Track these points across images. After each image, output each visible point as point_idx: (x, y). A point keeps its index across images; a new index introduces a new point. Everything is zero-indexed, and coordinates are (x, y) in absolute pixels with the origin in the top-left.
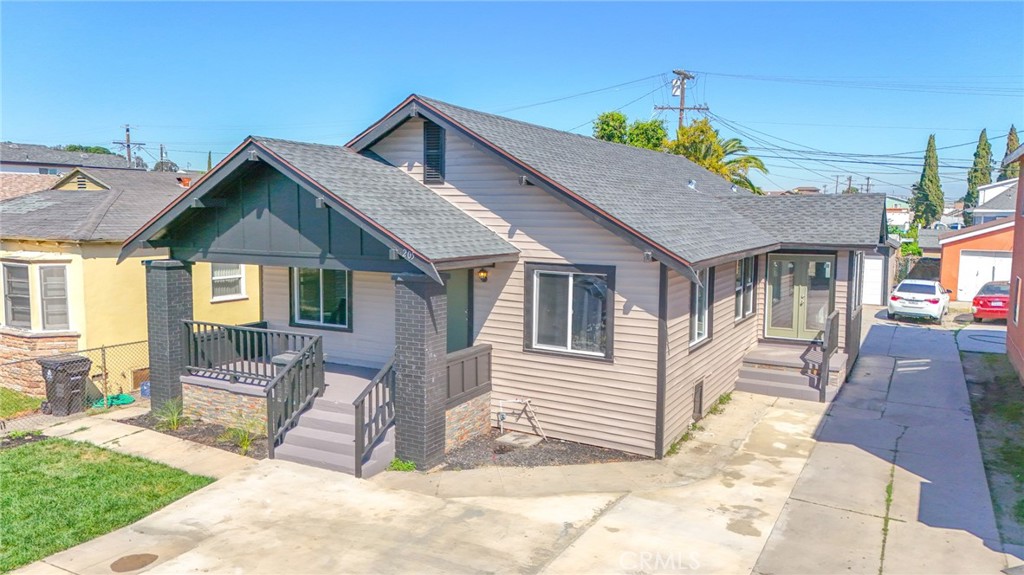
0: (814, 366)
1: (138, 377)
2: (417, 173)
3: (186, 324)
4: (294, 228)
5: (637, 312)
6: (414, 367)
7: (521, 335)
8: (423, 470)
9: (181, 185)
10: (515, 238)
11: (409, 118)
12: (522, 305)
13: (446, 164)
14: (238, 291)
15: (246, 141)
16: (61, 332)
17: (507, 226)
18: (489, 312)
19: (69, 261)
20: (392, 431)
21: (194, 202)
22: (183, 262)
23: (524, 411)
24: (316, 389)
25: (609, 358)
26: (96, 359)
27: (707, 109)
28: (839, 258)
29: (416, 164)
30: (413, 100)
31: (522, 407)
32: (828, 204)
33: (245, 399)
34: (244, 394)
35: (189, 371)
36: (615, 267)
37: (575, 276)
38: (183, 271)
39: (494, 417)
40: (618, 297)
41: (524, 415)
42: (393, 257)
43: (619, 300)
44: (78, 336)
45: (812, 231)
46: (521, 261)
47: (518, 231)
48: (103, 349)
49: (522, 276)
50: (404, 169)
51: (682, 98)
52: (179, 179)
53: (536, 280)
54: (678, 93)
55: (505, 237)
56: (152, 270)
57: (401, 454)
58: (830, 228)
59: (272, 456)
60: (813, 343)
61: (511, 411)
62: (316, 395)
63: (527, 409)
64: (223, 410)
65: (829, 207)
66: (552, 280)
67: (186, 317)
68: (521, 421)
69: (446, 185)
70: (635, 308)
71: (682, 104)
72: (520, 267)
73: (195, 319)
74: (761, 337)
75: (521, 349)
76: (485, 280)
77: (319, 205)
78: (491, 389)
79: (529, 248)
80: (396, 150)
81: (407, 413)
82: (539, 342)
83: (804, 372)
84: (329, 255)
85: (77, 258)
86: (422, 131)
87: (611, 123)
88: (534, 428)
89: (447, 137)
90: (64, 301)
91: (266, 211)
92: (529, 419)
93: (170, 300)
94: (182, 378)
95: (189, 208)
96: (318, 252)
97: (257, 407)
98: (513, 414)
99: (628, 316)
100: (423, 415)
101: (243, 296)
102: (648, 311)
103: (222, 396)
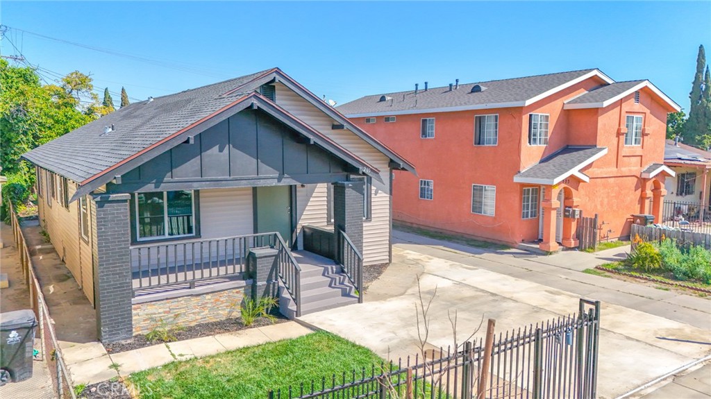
7: (326, 215)
12: (326, 199)
18: (306, 205)
25: (369, 219)
30: (278, 71)
33: (209, 297)
34: (207, 293)
42: (361, 172)
43: (374, 189)
59: (299, 315)
70: (380, 192)
84: (287, 176)
94: (133, 301)
97: (221, 299)
99: (377, 196)
102: (385, 193)
103: (183, 302)
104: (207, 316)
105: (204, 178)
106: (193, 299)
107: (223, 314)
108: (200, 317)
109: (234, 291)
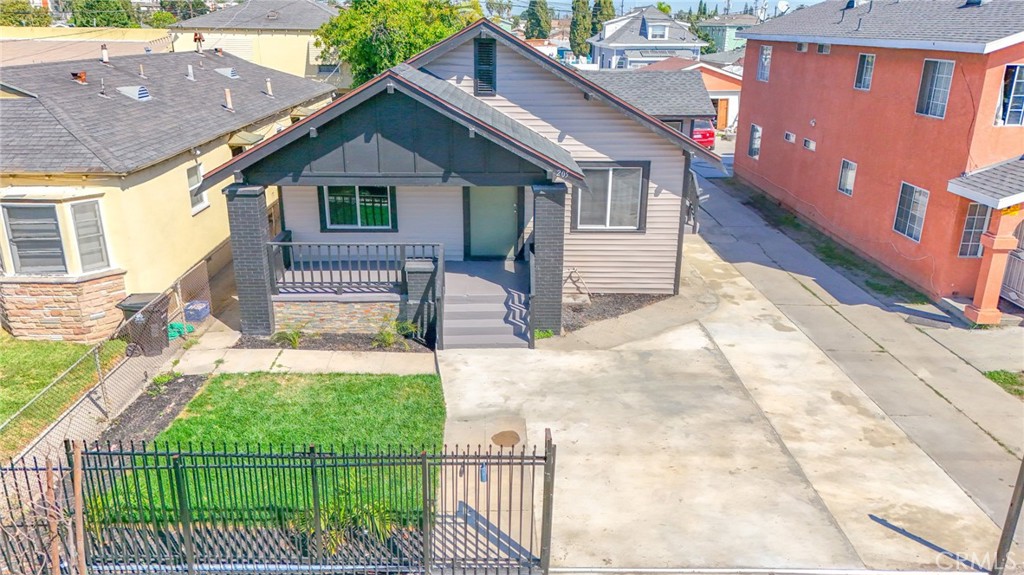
2: (467, 85)
5: (665, 194)
7: (568, 219)
8: (560, 335)
9: (78, 81)
10: (564, 142)
13: (497, 78)
16: (104, 270)
17: (557, 132)
19: (102, 195)
21: (311, 132)
23: (570, 277)
25: (642, 230)
29: (466, 77)
30: (484, 22)
31: (568, 274)
33: (358, 306)
34: (355, 302)
36: (649, 162)
37: (614, 170)
40: (651, 184)
41: (569, 280)
43: (653, 186)
44: (124, 273)
47: (567, 136)
52: (75, 75)
56: (233, 199)
57: (539, 326)
59: (442, 348)
63: (573, 275)
64: (330, 320)
66: (594, 174)
68: (566, 285)
69: (498, 97)
70: (664, 191)
75: (568, 230)
77: (472, 136)
79: (578, 150)
82: (583, 223)
85: (112, 191)
86: (472, 47)
89: (499, 54)
90: (100, 238)
91: (378, 135)
92: (574, 283)
94: (271, 297)
99: (659, 197)
102: (674, 193)
103: (328, 307)
104: (356, 326)
105: (349, 173)
106: (339, 305)
107: (374, 328)
108: (348, 326)
109: (388, 304)
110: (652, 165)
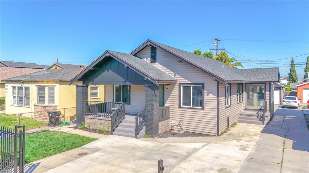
0: (260, 115)
1: (72, 118)
2: (149, 60)
3: (87, 102)
4: (118, 74)
5: (211, 95)
6: (151, 109)
7: (178, 103)
8: (153, 137)
9: (81, 68)
10: (176, 77)
11: (147, 45)
12: (178, 95)
13: (157, 58)
14: (97, 96)
15: (106, 51)
16: (52, 105)
17: (173, 74)
18: (169, 97)
19: (55, 86)
20: (144, 127)
21: (91, 68)
22: (87, 85)
23: (179, 124)
24: (123, 117)
25: (203, 109)
26: (62, 111)
27: (225, 49)
28: (266, 85)
29: (148, 58)
30: (149, 41)
31: (178, 123)
32: (262, 70)
33: (103, 121)
34: (102, 120)
35: (87, 114)
36: (204, 83)
37: (193, 86)
38: (86, 88)
39: (170, 126)
40: (205, 92)
41: (179, 126)
42: (146, 79)
43: (206, 92)
44: (57, 106)
45: (258, 78)
46: (178, 83)
47: (177, 75)
48: (64, 109)
49: (178, 87)
50: (145, 60)
51: (217, 46)
52: (81, 67)
53: (182, 88)
54: (216, 45)
55: (173, 77)
56: (78, 87)
57: (147, 133)
58: (263, 77)
59: (112, 134)
60: (260, 110)
61: (175, 125)
62: (123, 119)
63: (180, 124)
64: (96, 125)
65: (263, 71)
66: (186, 88)
67: (87, 100)
68: (178, 127)
69: (157, 63)
70: (210, 94)
71: (217, 48)
72: (177, 84)
73: (89, 100)
74: (245, 108)
75: (178, 107)
76: (167, 88)
77: (125, 67)
78: (169, 119)
79: (180, 79)
80: (142, 55)
81: (149, 122)
82: (183, 105)
83: (258, 117)
84: (127, 81)
85: (57, 85)
86: (150, 49)
87: (197, 53)
88: (182, 129)
89: (157, 51)
90: (53, 97)
91: (110, 70)
92: (181, 127)
93: (83, 95)
94: (85, 116)
95: (90, 70)
96: (124, 80)
97: (106, 123)
98: (176, 125)
99: (208, 96)
100: (153, 122)
101: (98, 97)
103: (96, 121)
108: (100, 127)
110: (205, 84)
